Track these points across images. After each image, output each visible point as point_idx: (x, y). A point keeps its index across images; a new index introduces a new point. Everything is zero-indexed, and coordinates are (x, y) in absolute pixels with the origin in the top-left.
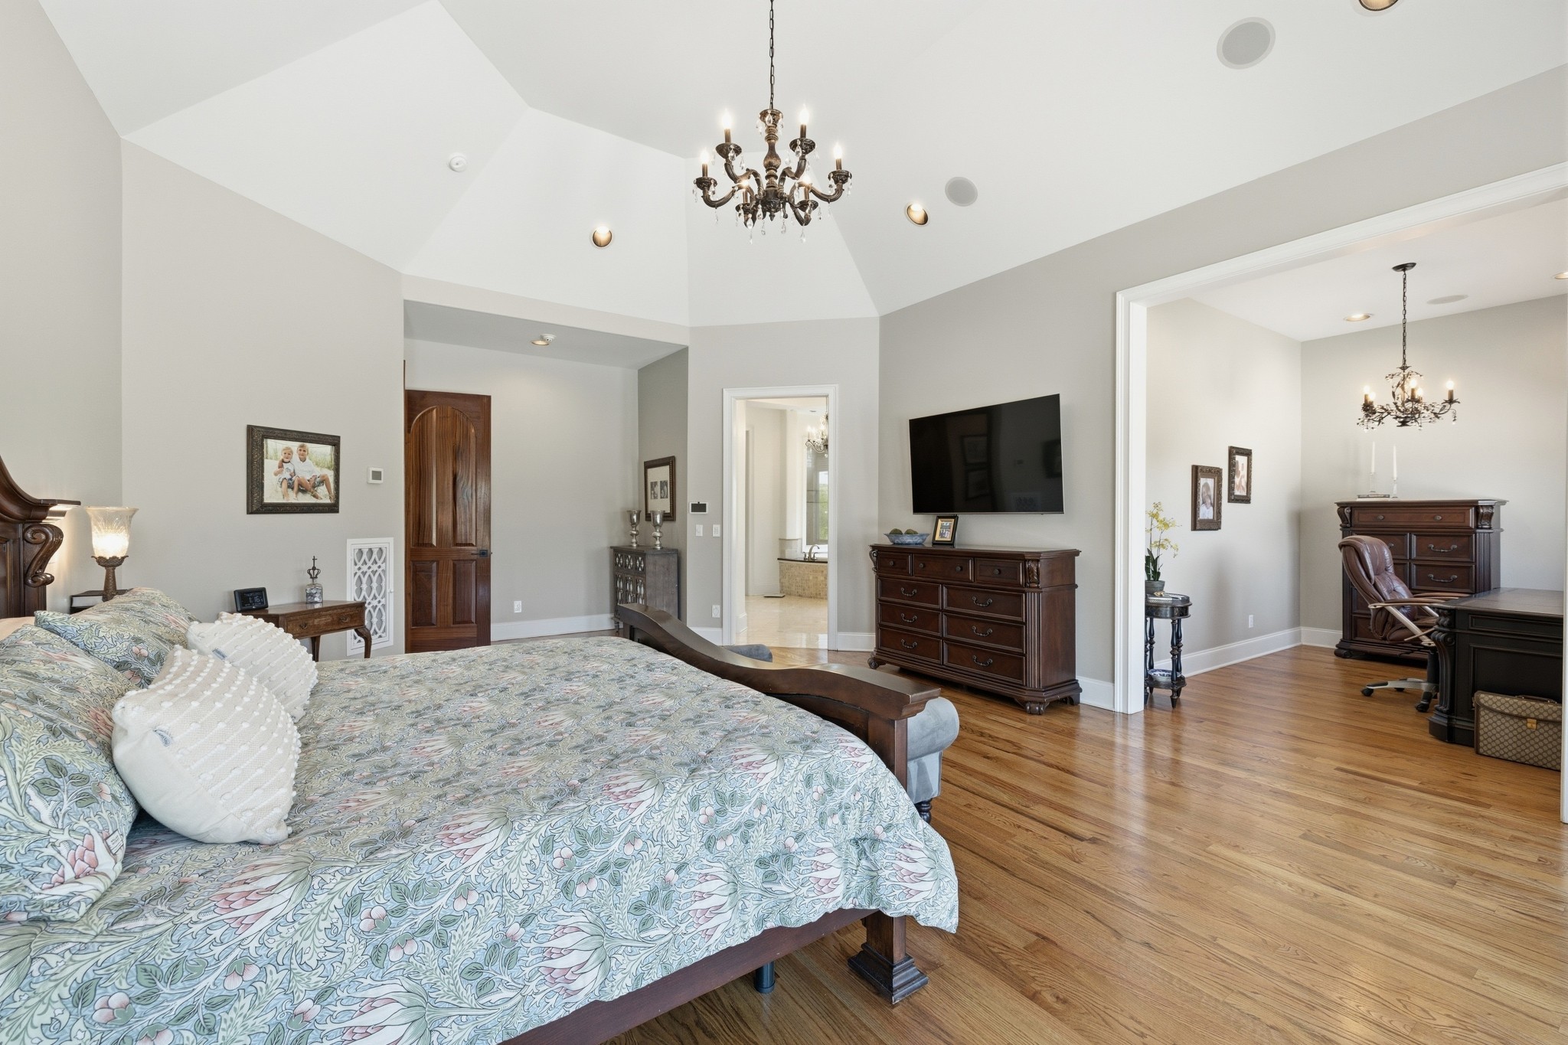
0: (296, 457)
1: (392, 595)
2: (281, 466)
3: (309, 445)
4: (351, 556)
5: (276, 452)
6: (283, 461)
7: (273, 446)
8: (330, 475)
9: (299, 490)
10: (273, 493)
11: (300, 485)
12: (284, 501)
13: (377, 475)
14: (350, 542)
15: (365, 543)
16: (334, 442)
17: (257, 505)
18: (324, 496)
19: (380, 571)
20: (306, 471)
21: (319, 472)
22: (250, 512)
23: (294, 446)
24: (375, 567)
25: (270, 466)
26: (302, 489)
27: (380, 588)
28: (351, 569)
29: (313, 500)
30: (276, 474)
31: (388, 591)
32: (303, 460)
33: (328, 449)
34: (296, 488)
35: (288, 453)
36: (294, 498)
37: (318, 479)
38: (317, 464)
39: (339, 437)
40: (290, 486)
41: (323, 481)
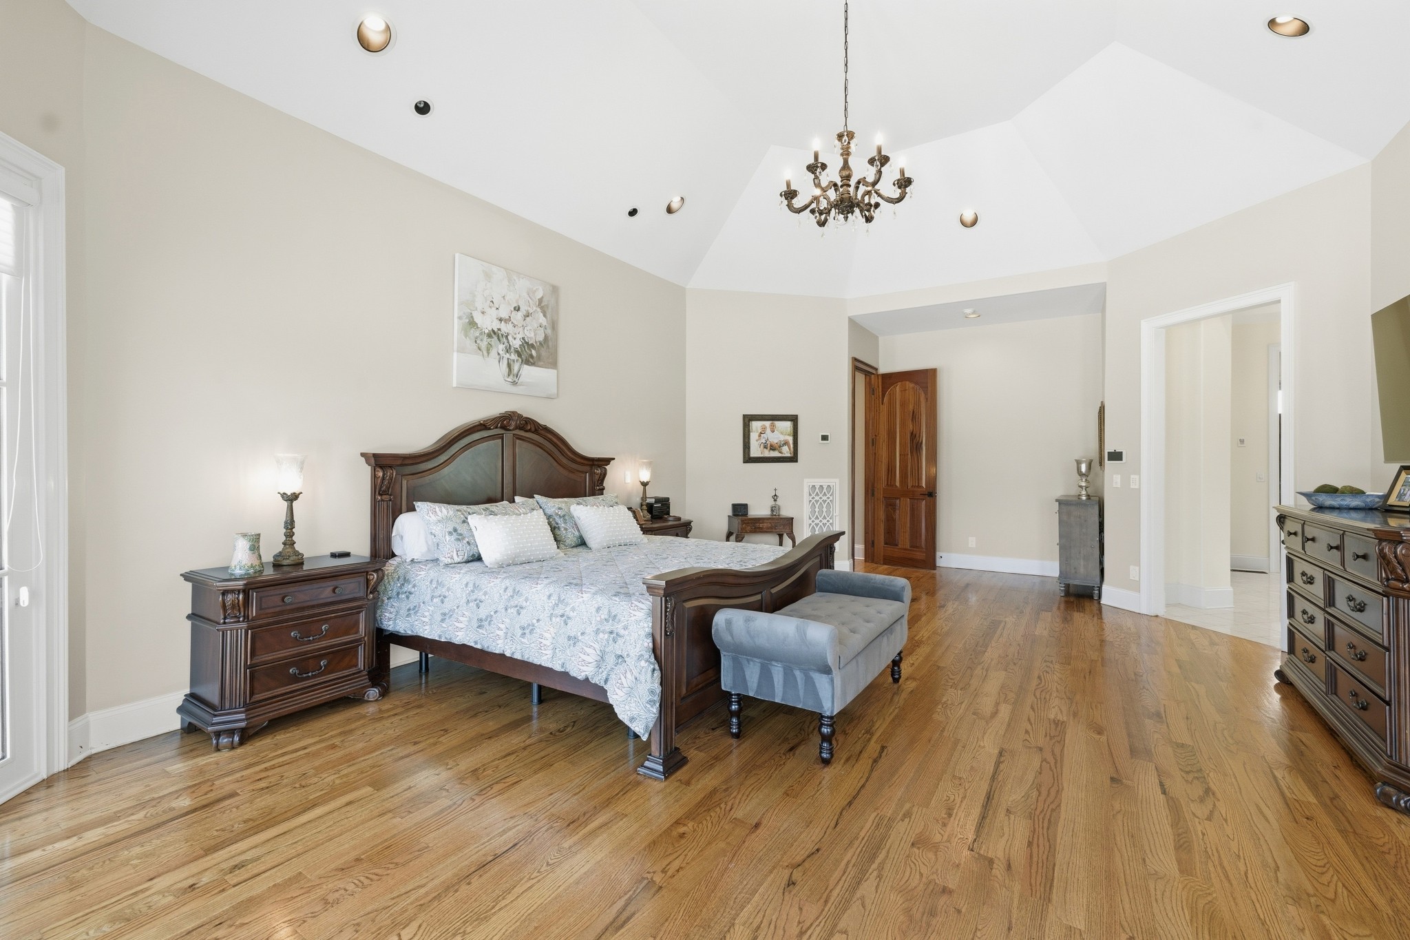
0: (768, 430)
1: (837, 518)
2: (760, 436)
3: (776, 423)
4: (806, 490)
5: (757, 428)
6: (761, 433)
7: (756, 425)
8: (790, 439)
9: (771, 449)
10: (755, 452)
11: (771, 446)
12: (762, 456)
13: (825, 438)
14: (806, 480)
15: (817, 482)
16: (794, 419)
17: (748, 459)
18: (786, 451)
19: (828, 501)
20: (775, 438)
21: (782, 438)
22: (745, 462)
23: (768, 423)
24: (825, 498)
25: (754, 436)
26: (773, 448)
27: (828, 512)
28: (806, 498)
29: (780, 455)
30: (757, 441)
31: (834, 514)
32: (773, 432)
33: (788, 425)
34: (769, 448)
35: (764, 428)
36: (768, 454)
37: (782, 443)
38: (782, 433)
39: (797, 416)
40: (765, 447)
41: (786, 443)
